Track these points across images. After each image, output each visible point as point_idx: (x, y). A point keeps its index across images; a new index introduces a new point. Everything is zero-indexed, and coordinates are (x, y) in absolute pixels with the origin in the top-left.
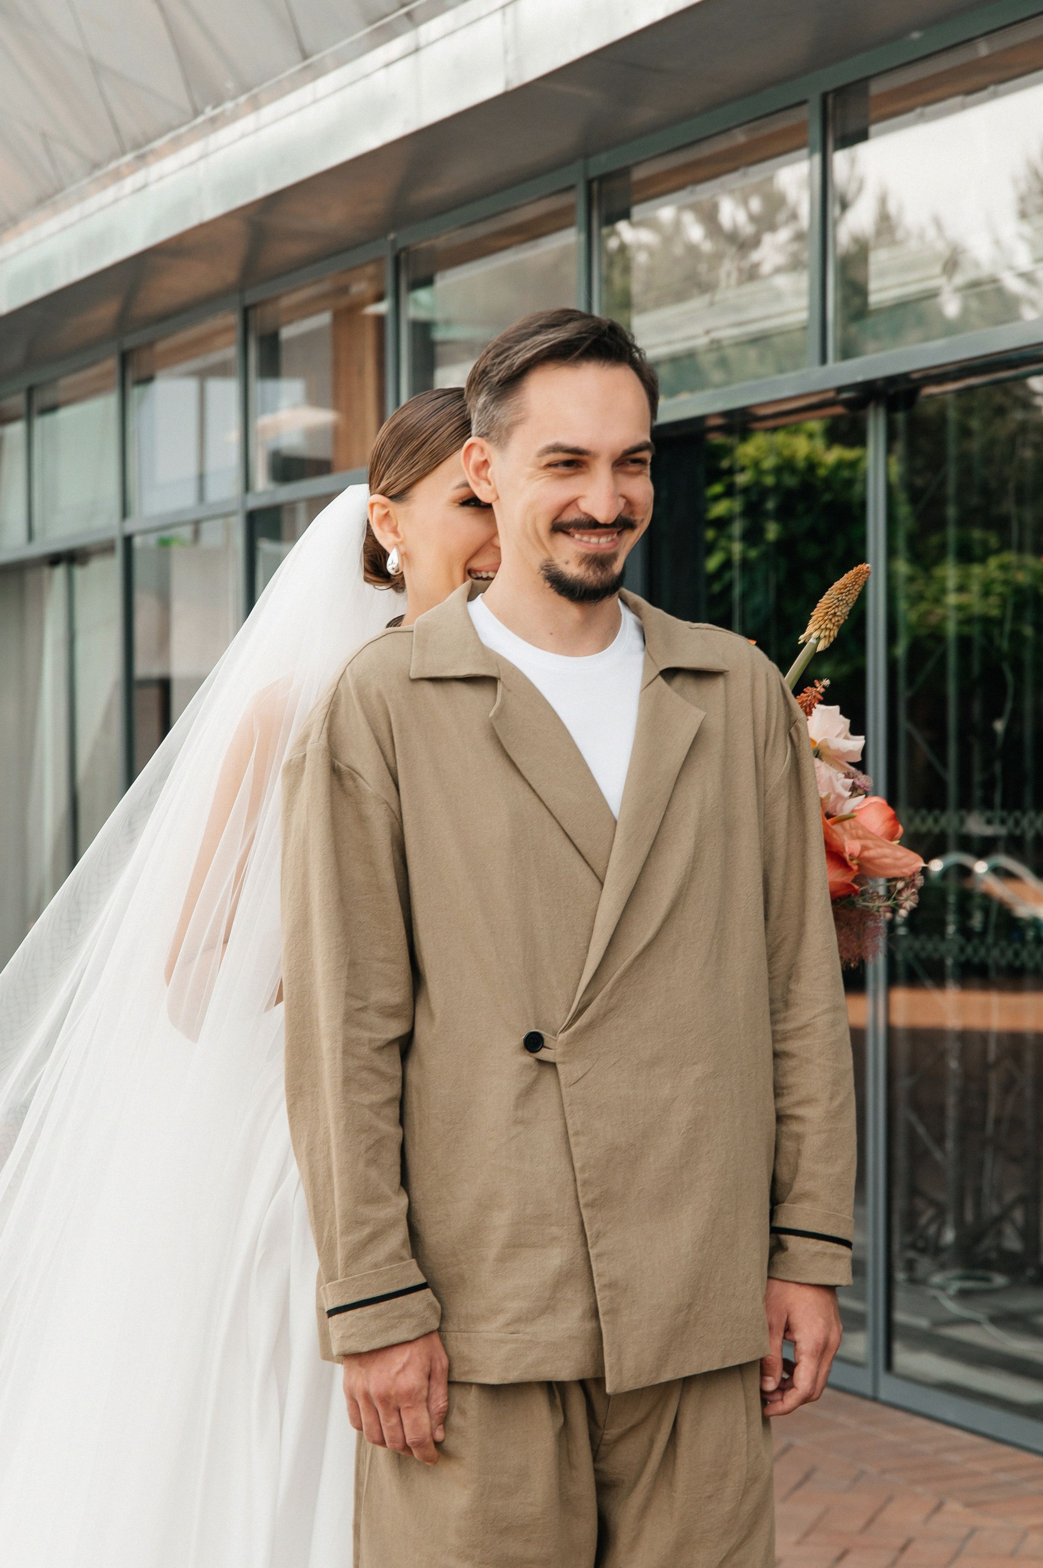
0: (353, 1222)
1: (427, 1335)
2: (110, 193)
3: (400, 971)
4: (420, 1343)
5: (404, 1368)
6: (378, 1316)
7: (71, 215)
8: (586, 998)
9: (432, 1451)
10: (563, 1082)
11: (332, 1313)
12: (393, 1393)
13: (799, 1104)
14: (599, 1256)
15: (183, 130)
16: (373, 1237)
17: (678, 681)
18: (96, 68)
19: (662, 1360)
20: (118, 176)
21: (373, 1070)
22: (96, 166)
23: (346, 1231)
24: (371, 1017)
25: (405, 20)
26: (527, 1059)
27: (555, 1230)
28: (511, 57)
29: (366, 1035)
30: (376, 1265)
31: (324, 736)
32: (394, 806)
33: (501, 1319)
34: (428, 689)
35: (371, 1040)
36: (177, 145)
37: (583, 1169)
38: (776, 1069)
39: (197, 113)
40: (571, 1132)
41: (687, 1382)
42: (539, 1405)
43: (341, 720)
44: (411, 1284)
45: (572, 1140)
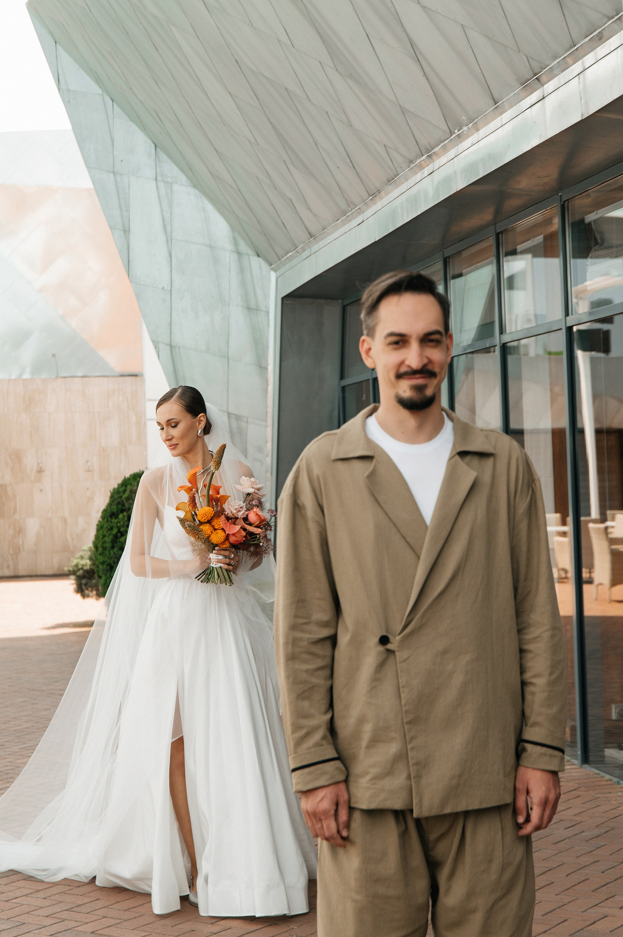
0: (296, 728)
1: (337, 783)
2: (418, 177)
3: (327, 604)
4: (332, 787)
5: (322, 799)
6: (310, 773)
7: (403, 187)
8: (409, 619)
9: (339, 841)
10: (398, 661)
11: (294, 770)
12: (317, 811)
13: (534, 676)
14: (412, 749)
15: (446, 142)
16: (308, 735)
17: (468, 458)
18: (403, 111)
19: (444, 802)
20: (421, 167)
21: (310, 653)
22: (411, 162)
23: (293, 732)
24: (313, 627)
25: (537, 81)
26: (381, 648)
27: (393, 734)
28: (583, 101)
29: (306, 636)
30: (309, 748)
31: (291, 488)
32: (322, 523)
33: (368, 777)
34: (340, 464)
35: (308, 639)
36: (445, 150)
37: (405, 705)
38: (521, 658)
39: (452, 133)
40: (401, 686)
41: (467, 814)
42: (391, 822)
43: (300, 480)
44: (327, 757)
45: (401, 690)
